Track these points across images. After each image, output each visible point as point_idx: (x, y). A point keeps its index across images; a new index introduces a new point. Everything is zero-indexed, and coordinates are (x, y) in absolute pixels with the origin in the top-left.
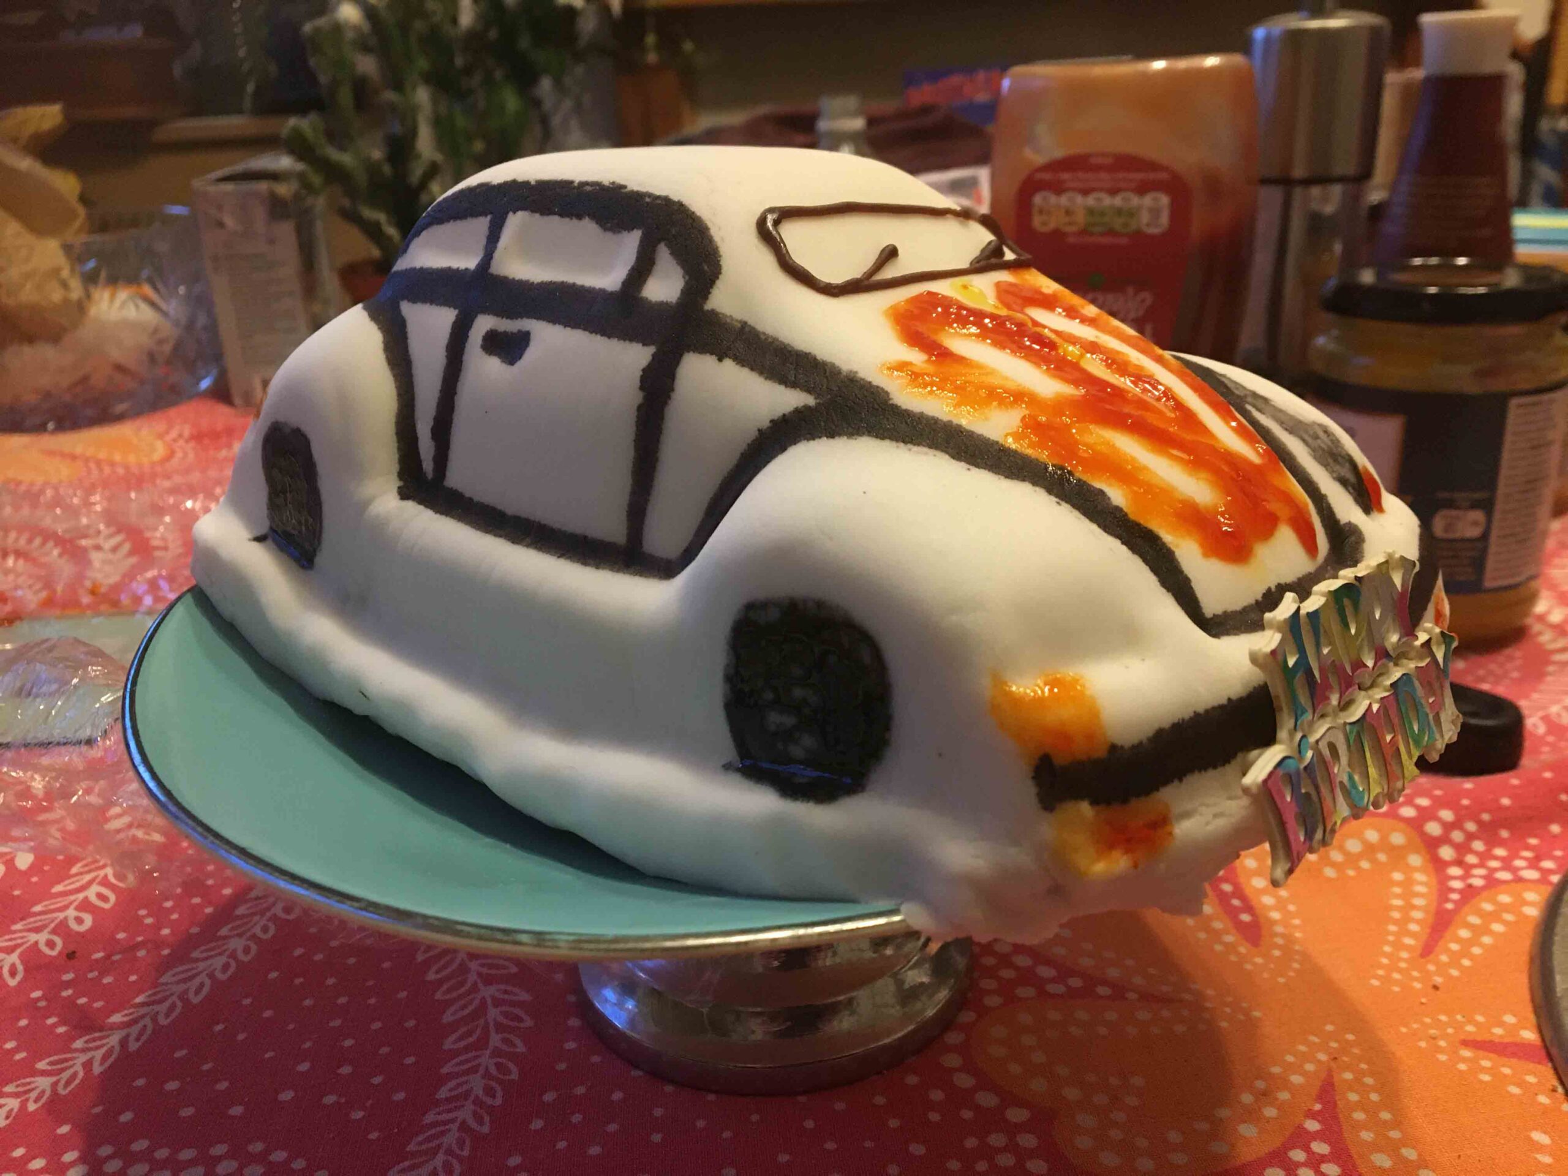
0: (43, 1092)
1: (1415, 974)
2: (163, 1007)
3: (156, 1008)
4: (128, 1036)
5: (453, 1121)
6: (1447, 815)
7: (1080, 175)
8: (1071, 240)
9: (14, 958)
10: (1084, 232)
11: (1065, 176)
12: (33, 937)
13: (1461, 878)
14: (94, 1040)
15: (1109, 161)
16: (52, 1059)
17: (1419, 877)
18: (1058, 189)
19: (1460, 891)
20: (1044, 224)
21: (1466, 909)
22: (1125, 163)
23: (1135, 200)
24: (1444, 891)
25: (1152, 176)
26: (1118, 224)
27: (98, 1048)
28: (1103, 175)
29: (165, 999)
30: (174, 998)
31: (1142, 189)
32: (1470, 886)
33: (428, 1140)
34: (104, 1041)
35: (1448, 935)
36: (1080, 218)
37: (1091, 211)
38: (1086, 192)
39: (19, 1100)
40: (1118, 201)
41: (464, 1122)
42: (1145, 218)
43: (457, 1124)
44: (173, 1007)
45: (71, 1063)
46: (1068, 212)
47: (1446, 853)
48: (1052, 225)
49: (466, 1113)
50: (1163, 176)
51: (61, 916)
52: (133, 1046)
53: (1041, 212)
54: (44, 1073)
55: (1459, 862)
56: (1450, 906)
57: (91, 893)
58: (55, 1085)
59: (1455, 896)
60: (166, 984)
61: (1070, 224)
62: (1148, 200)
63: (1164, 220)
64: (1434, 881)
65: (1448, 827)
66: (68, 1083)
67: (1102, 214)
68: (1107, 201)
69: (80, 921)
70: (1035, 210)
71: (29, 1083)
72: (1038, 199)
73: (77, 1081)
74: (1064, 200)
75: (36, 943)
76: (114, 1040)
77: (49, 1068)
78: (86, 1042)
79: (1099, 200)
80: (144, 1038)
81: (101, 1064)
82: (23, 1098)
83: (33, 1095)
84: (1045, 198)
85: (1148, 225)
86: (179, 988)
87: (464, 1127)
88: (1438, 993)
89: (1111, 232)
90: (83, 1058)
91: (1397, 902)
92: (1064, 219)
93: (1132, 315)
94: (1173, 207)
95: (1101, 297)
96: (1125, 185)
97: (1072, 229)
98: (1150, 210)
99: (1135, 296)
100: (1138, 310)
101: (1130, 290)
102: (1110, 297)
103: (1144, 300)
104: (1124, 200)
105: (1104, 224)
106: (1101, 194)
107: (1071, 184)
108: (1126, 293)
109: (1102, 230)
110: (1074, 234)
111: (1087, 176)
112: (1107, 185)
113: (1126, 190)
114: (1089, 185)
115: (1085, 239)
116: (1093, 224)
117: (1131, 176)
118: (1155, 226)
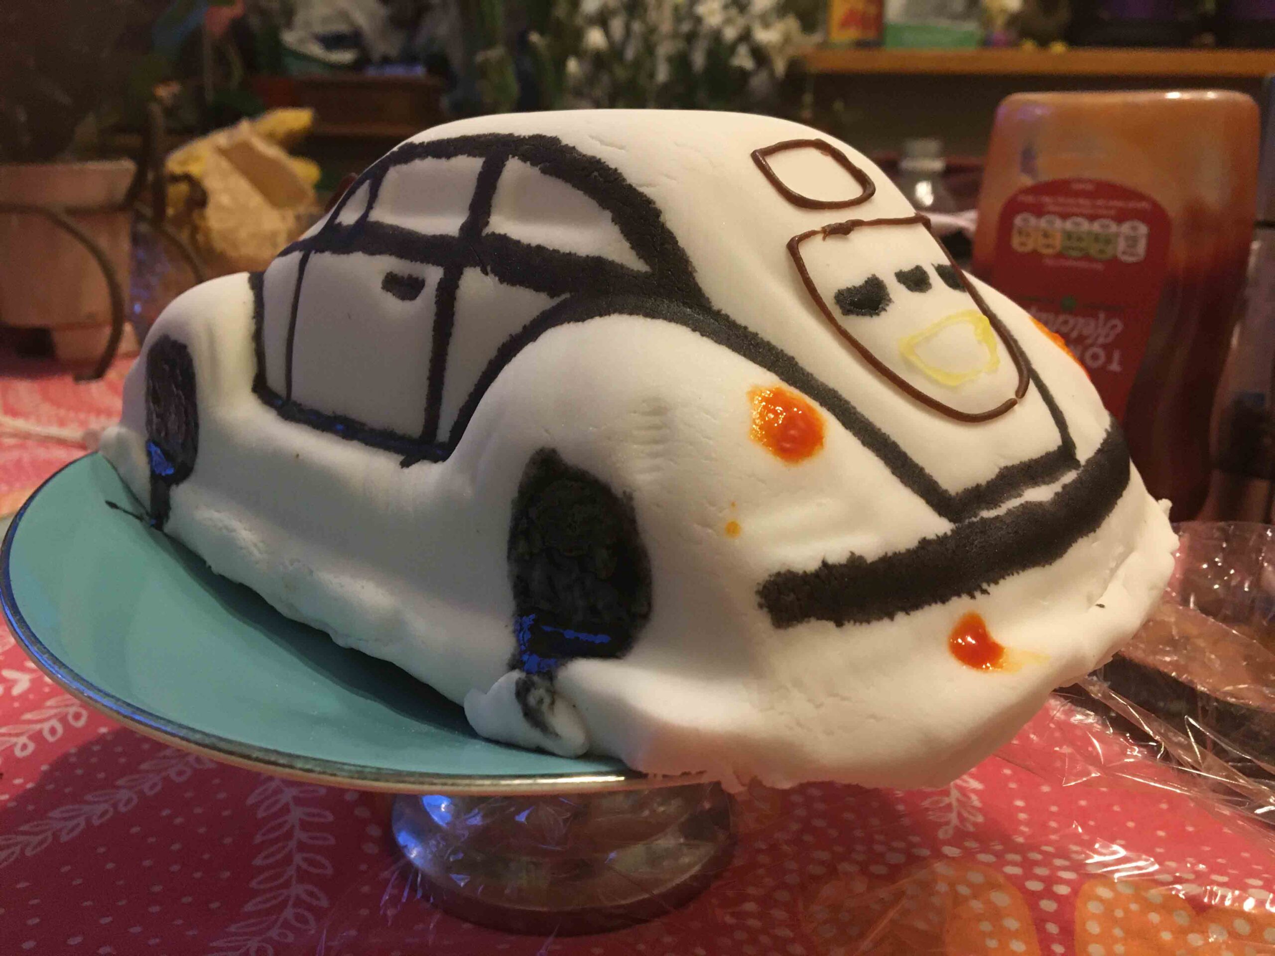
2: (35, 839)
3: (32, 839)
7: (1061, 200)
8: (1049, 262)
10: (1059, 255)
11: (1047, 199)
15: (1089, 187)
18: (1039, 211)
20: (1023, 244)
23: (1113, 227)
25: (1132, 205)
26: (1094, 249)
28: (1081, 201)
30: (49, 834)
31: (1120, 218)
36: (1058, 242)
37: (1069, 235)
38: (1064, 216)
40: (1096, 227)
42: (1122, 245)
44: (44, 841)
46: (1046, 235)
48: (1029, 247)
50: (1144, 205)
51: (14, 740)
53: (1020, 233)
61: (1048, 246)
62: (1126, 228)
63: (1141, 247)
67: (1080, 239)
68: (1086, 226)
69: (24, 748)
70: (1015, 233)
72: (1018, 221)
74: (1043, 223)
79: (1077, 224)
80: (6, 863)
84: (1025, 220)
85: (1124, 253)
86: (60, 825)
89: (1087, 257)
92: (1042, 241)
93: (1101, 340)
94: (1151, 238)
95: (1072, 321)
96: (1105, 212)
97: (1050, 251)
98: (1128, 238)
99: (1105, 324)
100: (1107, 336)
101: (1102, 316)
102: (1081, 321)
103: (1114, 327)
104: (1102, 226)
105: (1081, 250)
106: (1079, 220)
107: (1051, 208)
108: (1097, 319)
109: (1077, 254)
110: (1051, 256)
111: (1067, 201)
112: (1086, 211)
113: (1105, 217)
114: (1069, 209)
115: (1062, 263)
116: (1069, 248)
117: (1111, 203)
118: (1131, 254)
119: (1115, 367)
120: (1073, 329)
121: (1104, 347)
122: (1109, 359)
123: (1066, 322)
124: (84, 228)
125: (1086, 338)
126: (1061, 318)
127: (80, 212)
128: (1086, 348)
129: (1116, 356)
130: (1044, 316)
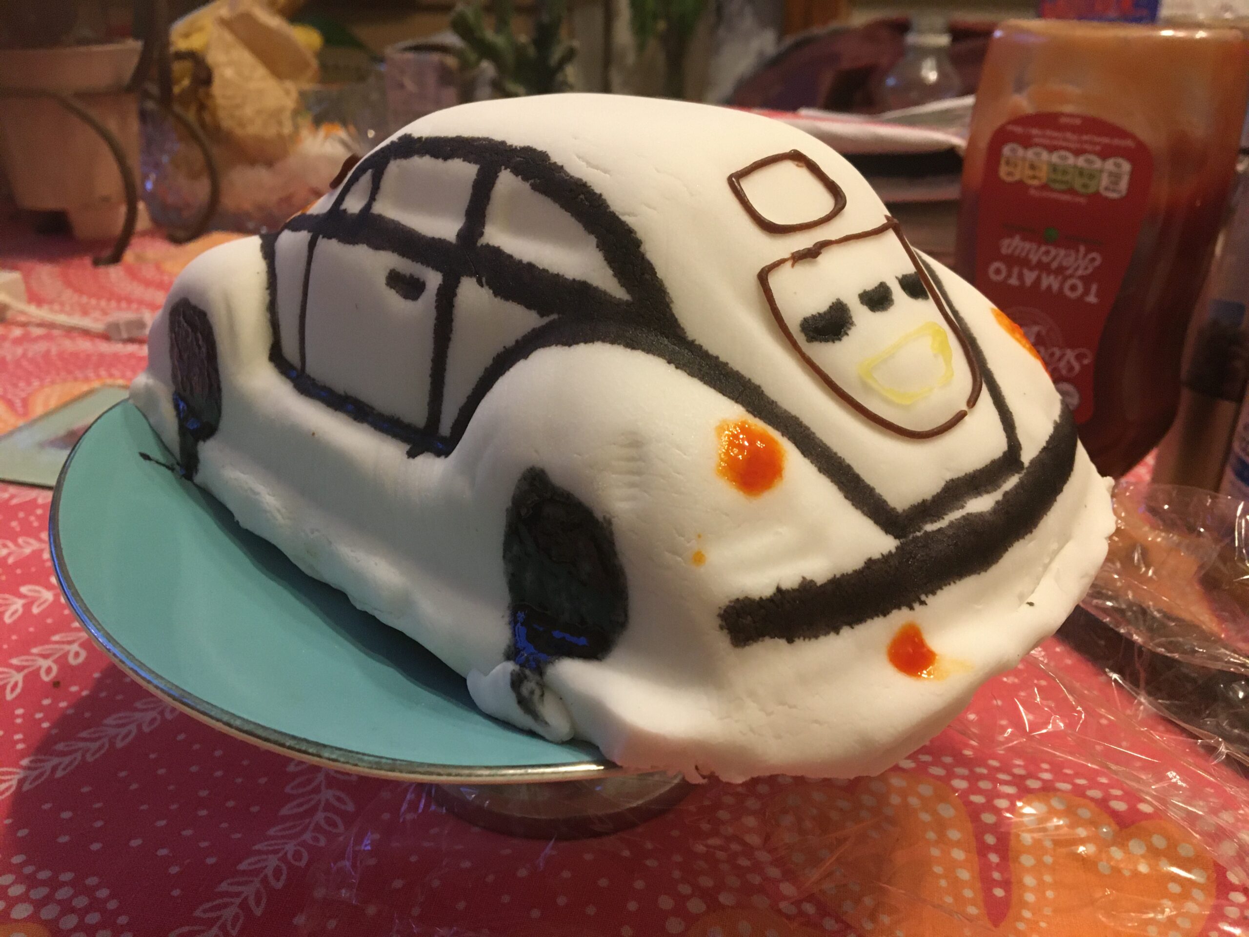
5: (238, 895)
7: (1049, 133)
8: (1032, 192)
10: (1044, 187)
11: (1035, 131)
14: (37, 761)
15: (1078, 122)
18: (1026, 142)
20: (1010, 174)
22: (1093, 126)
23: (1098, 163)
25: (1117, 142)
26: (1078, 184)
27: (36, 769)
28: (1069, 135)
29: (99, 739)
30: (106, 739)
31: (1105, 154)
33: (211, 910)
34: (43, 764)
36: (1044, 174)
37: (1054, 168)
38: (1051, 149)
40: (1081, 161)
41: (246, 898)
42: (1105, 181)
43: (238, 901)
44: (102, 747)
45: (12, 776)
46: (1033, 167)
48: (1017, 177)
49: (251, 890)
50: (1129, 143)
51: (67, 648)
53: (1008, 163)
60: (107, 725)
61: (1034, 177)
62: (1110, 165)
63: (1124, 185)
67: (1065, 172)
68: (1071, 160)
69: (77, 656)
70: (1003, 162)
72: (1007, 150)
74: (1030, 154)
75: (40, 667)
79: (1065, 158)
80: (70, 769)
84: (1013, 151)
85: (1107, 189)
89: (1072, 191)
92: (1030, 173)
93: (1080, 272)
94: (1133, 174)
95: (1053, 252)
96: (1090, 148)
97: (1035, 182)
98: (1111, 174)
99: (1085, 255)
100: (1086, 268)
101: (1082, 249)
102: (1062, 252)
103: (1093, 260)
104: (1087, 161)
105: (1066, 182)
106: (1063, 153)
107: (1036, 140)
108: (1078, 251)
109: (1063, 187)
110: (1036, 188)
111: (1055, 134)
112: (1072, 146)
113: (1090, 152)
114: (1055, 143)
115: (1045, 194)
116: (1055, 181)
117: (1097, 139)
118: (1114, 191)
119: (1092, 299)
120: (1054, 258)
121: (1081, 278)
122: (1087, 292)
123: (1047, 253)
124: (94, 113)
125: (1067, 268)
126: (1043, 249)
127: (90, 96)
128: (1066, 278)
129: (1094, 288)
130: (1027, 245)
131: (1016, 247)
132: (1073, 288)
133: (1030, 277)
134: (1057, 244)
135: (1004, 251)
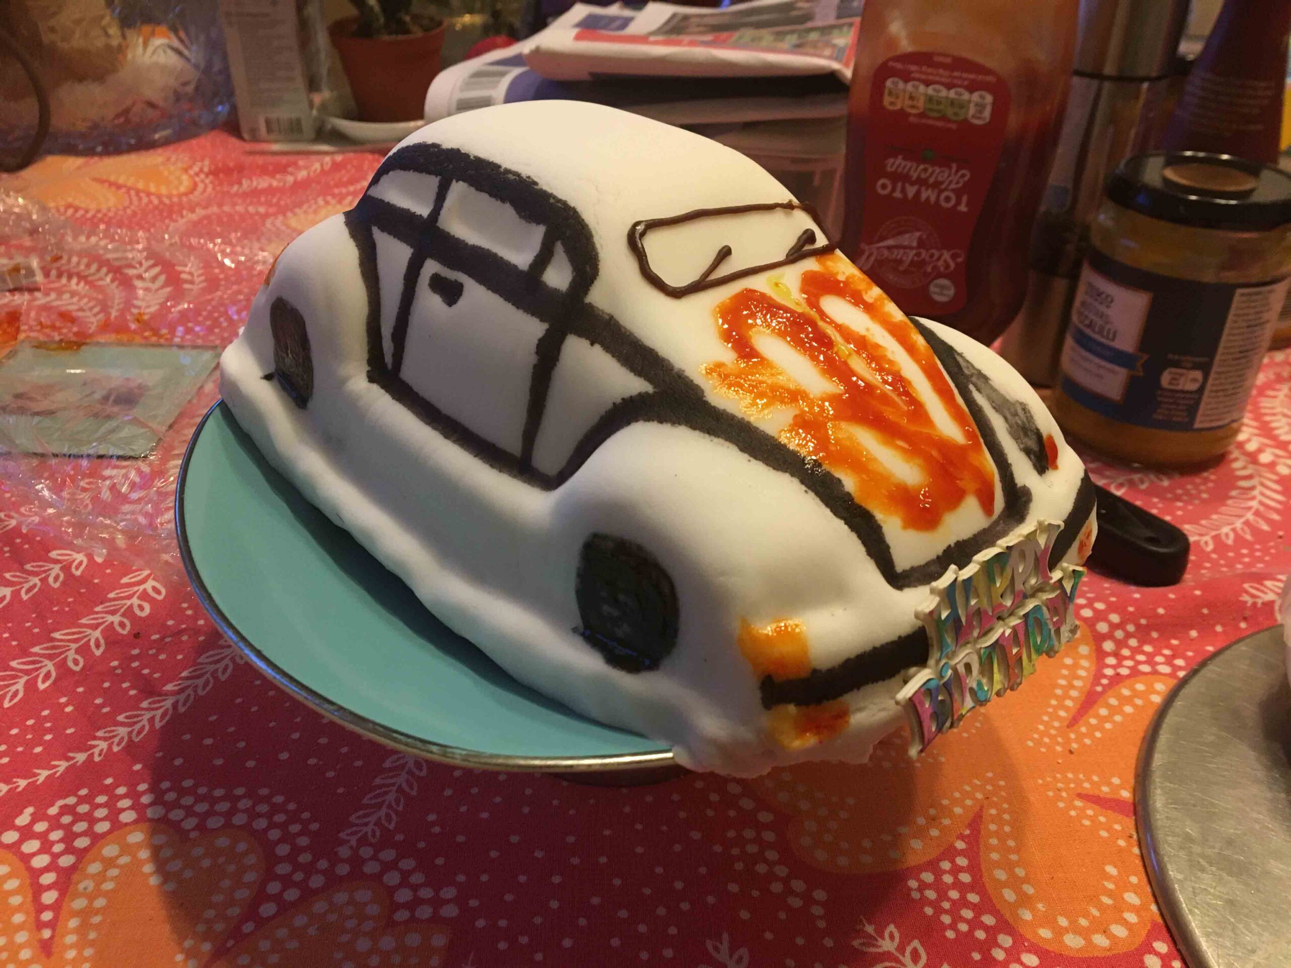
0: (122, 738)
1: (1060, 739)
2: (200, 682)
3: (197, 681)
4: (177, 702)
5: (393, 785)
6: (1115, 618)
7: (924, 68)
8: (912, 119)
9: (97, 634)
10: (922, 115)
11: (913, 68)
12: (110, 618)
13: (1114, 667)
14: (154, 702)
15: (948, 60)
16: (127, 714)
17: (1085, 663)
18: (906, 77)
19: (1110, 678)
20: (892, 103)
21: (1110, 693)
22: (961, 64)
23: (966, 96)
24: (1098, 676)
25: (980, 77)
26: (950, 112)
27: (157, 709)
28: (941, 71)
29: (202, 675)
30: (208, 675)
31: (971, 89)
32: (1118, 674)
33: (375, 797)
34: (161, 704)
35: (1091, 712)
36: (921, 104)
37: (930, 99)
38: (927, 84)
39: (107, 743)
40: (952, 94)
41: (400, 786)
42: (972, 110)
43: (395, 788)
44: (207, 683)
45: (140, 718)
46: (911, 98)
47: (1108, 646)
48: (898, 107)
49: (401, 779)
50: (990, 78)
51: (129, 602)
52: (182, 710)
53: (890, 93)
54: (122, 724)
55: (1116, 654)
56: (1099, 689)
57: (149, 585)
58: (130, 733)
59: (1105, 681)
60: (203, 664)
61: (913, 107)
62: (976, 96)
63: (987, 113)
64: (1093, 668)
65: (1114, 627)
66: (139, 733)
67: (939, 103)
68: (944, 92)
69: (141, 608)
70: (886, 91)
71: (113, 731)
72: (889, 83)
73: (145, 732)
74: (910, 87)
75: (112, 623)
76: (168, 703)
77: (126, 721)
78: (150, 703)
79: (937, 91)
80: (188, 704)
81: (161, 721)
82: (110, 742)
83: (116, 740)
84: (895, 84)
85: (973, 116)
86: (212, 667)
87: (400, 790)
88: (1072, 756)
89: (944, 118)
90: (148, 715)
91: (1063, 682)
92: (908, 102)
93: (953, 186)
94: (994, 104)
95: (930, 169)
96: (959, 82)
97: (914, 111)
98: (977, 105)
99: (957, 172)
100: (958, 183)
101: (954, 166)
102: (938, 170)
103: (963, 176)
104: (957, 93)
105: (939, 111)
106: (937, 87)
107: (914, 75)
108: (950, 168)
109: (936, 115)
110: (915, 115)
111: (930, 70)
112: (943, 80)
113: (959, 86)
114: (931, 77)
115: (924, 121)
116: (931, 110)
117: (965, 75)
118: (979, 118)
119: (963, 208)
120: (932, 174)
122: (958, 203)
123: (925, 170)
125: (942, 183)
126: (922, 167)
128: (941, 192)
129: (965, 199)
130: (909, 164)
131: (899, 166)
132: (948, 199)
133: (911, 191)
134: (934, 163)
135: (889, 169)
